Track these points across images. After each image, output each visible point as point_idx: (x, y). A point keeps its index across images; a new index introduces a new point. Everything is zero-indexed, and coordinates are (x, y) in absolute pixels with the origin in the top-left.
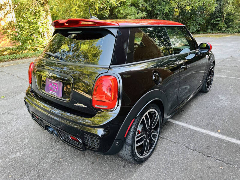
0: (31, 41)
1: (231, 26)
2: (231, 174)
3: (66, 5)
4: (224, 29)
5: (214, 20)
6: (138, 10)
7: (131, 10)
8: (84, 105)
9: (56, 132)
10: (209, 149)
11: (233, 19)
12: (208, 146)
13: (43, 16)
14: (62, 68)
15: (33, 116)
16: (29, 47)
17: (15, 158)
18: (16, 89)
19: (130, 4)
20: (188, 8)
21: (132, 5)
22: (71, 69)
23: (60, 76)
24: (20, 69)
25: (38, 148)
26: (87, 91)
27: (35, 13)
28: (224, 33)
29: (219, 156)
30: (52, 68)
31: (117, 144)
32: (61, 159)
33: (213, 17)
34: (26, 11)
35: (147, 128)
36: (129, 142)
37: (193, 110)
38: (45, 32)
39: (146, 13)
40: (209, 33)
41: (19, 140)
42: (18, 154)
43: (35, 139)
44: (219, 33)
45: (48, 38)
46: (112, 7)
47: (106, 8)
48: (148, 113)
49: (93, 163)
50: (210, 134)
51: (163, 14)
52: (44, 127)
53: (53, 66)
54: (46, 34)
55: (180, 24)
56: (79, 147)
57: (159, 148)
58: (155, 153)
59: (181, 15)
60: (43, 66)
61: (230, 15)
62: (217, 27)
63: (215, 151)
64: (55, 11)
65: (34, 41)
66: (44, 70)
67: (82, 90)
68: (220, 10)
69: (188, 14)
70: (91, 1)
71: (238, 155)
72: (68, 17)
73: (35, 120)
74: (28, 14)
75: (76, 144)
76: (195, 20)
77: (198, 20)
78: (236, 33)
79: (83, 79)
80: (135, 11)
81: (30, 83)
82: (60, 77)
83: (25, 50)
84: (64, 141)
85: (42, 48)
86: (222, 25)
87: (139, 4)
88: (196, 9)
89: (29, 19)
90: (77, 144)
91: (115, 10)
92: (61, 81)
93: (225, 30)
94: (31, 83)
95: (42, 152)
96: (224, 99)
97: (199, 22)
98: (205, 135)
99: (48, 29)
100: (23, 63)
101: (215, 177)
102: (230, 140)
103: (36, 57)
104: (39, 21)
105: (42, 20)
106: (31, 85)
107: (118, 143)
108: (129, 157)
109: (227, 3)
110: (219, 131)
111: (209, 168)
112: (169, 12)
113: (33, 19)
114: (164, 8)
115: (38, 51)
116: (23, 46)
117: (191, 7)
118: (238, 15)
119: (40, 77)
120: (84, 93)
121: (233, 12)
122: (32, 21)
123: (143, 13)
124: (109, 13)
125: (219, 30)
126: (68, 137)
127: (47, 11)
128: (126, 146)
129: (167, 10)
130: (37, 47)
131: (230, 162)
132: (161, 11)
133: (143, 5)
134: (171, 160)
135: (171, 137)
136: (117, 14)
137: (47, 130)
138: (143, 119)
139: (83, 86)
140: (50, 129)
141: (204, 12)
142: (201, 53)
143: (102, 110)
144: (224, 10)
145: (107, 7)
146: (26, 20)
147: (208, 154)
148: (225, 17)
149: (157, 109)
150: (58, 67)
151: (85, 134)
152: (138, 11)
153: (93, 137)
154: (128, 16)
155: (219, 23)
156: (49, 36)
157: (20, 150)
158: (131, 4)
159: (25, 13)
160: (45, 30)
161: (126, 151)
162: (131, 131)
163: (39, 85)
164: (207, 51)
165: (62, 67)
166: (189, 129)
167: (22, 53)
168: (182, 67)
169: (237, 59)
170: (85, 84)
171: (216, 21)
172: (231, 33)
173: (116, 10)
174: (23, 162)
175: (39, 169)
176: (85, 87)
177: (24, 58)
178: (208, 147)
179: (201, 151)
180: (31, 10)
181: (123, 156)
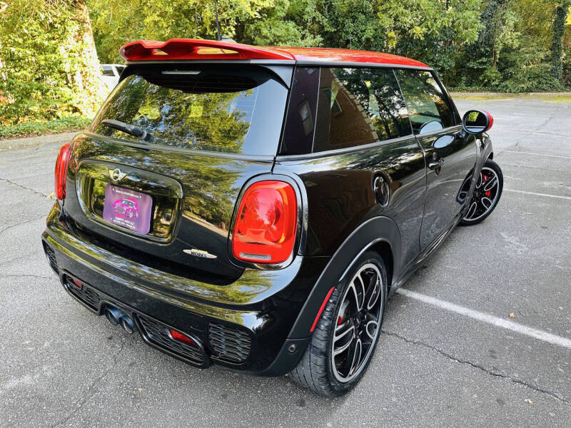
0: (39, 93)
1: (511, 77)
2: (552, 414)
3: (127, 11)
4: (497, 82)
5: (475, 60)
6: (303, 29)
7: (287, 30)
8: (209, 253)
9: (130, 322)
10: (495, 357)
11: (515, 61)
12: (492, 351)
13: (73, 34)
14: (139, 160)
15: (65, 280)
16: (35, 109)
17: (20, 390)
18: (7, 211)
19: (283, 14)
20: (419, 31)
21: (289, 17)
22: (164, 162)
23: (138, 177)
24: (14, 161)
25: (77, 362)
26: (211, 217)
27: (52, 25)
28: (495, 91)
29: (519, 372)
30: (115, 159)
31: (292, 349)
32: (140, 389)
33: (472, 55)
34: (31, 20)
35: (359, 310)
36: (319, 347)
37: (447, 266)
38: (78, 73)
39: (322, 39)
40: (462, 90)
41: (27, 342)
42: (27, 379)
43: (68, 338)
44: (485, 91)
45: (84, 88)
46: (242, 19)
47: (228, 21)
48: (362, 274)
49: (224, 396)
50: (492, 322)
51: (360, 41)
52: (97, 310)
53: (117, 153)
54: (78, 78)
55: (422, 65)
56: (194, 357)
57: (379, 357)
58: (373, 368)
59: (402, 46)
60: (92, 154)
61: (509, 53)
62: (481, 78)
63: (508, 362)
64: (102, 23)
65: (48, 94)
66: (97, 165)
67: (197, 213)
68: (488, 40)
69: (417, 44)
70: (191, 3)
71: (561, 370)
72: (133, 38)
73: (70, 290)
74: (34, 27)
75: (185, 349)
76: (432, 60)
77: (439, 61)
78: (521, 92)
79: (200, 188)
80: (297, 32)
81: (59, 198)
82: (138, 180)
83: (26, 114)
84: (153, 344)
85: (69, 111)
86: (492, 73)
87: (306, 17)
88: (437, 32)
89: (38, 40)
90: (187, 350)
91: (248, 27)
92: (141, 189)
93: (497, 86)
94: (62, 196)
95: (90, 372)
96: (514, 240)
97: (440, 64)
98: (482, 325)
99: (84, 66)
100: (21, 147)
101: (516, 423)
102: (539, 337)
103: (54, 133)
104: (63, 44)
105: (70, 42)
106: (61, 202)
107: (293, 346)
108: (317, 382)
109: (504, 24)
110: (512, 315)
111: (500, 402)
112: (375, 38)
113: (49, 39)
114: (363, 29)
115: (58, 117)
116: (21, 105)
117: (424, 30)
118: (527, 53)
119: (90, 183)
120: (202, 220)
121: (516, 45)
122: (46, 43)
123: (314, 38)
124: (234, 33)
125: (485, 85)
126: (162, 334)
127: (82, 22)
128: (312, 355)
129: (369, 33)
130: (56, 108)
131: (545, 387)
132: (357, 35)
133: (314, 18)
134: (412, 386)
135: (405, 329)
136: (253, 37)
137: (104, 316)
138: (351, 287)
139: (200, 204)
140: (116, 314)
141: (451, 42)
142: (467, 134)
143: (256, 265)
144: (497, 39)
145: (230, 19)
146: (30, 41)
147: (494, 369)
148: (498, 56)
149: (379, 264)
150: (129, 157)
151: (210, 324)
152: (303, 33)
153: (233, 333)
154: (280, 43)
155: (485, 69)
156: (87, 83)
157: (31, 367)
158: (287, 15)
159: (26, 25)
160: (78, 68)
161: (310, 368)
162: (325, 317)
163: (86, 203)
164: (482, 129)
165: (138, 156)
166: (444, 310)
167: (16, 122)
168: (431, 165)
169: (529, 150)
170: (205, 199)
171: (479, 63)
172: (510, 92)
173: (252, 27)
174: (41, 399)
175: (85, 415)
176: (205, 207)
177: (22, 134)
178: (492, 353)
179: (477, 363)
180: (43, 16)
181: (302, 379)
